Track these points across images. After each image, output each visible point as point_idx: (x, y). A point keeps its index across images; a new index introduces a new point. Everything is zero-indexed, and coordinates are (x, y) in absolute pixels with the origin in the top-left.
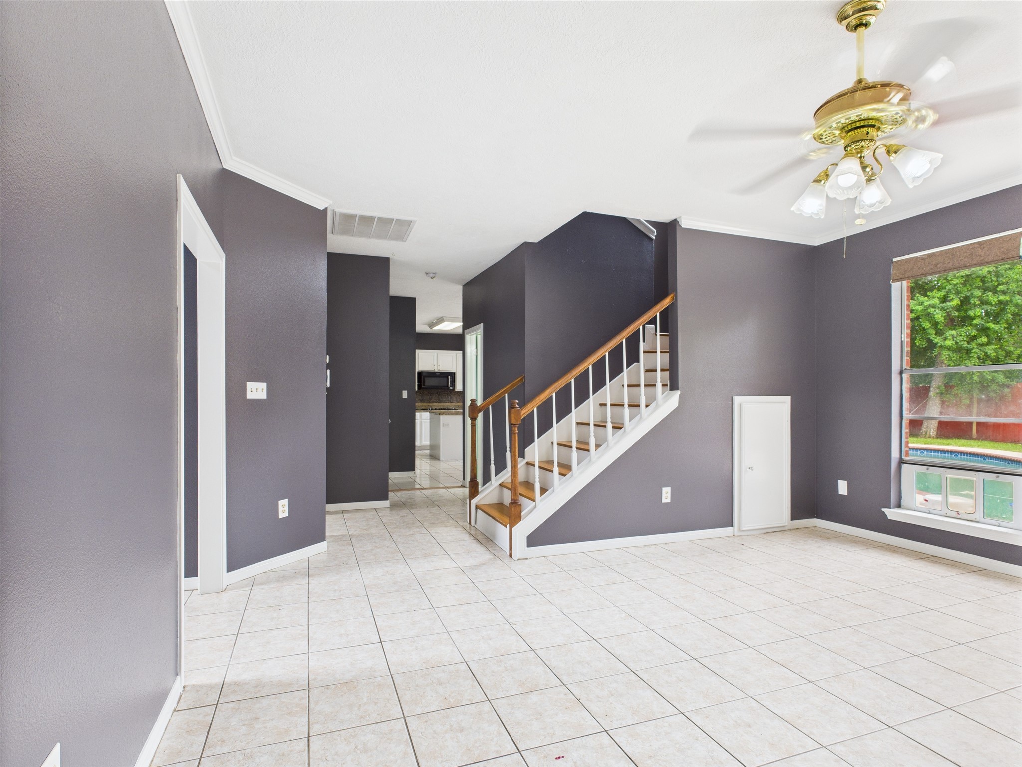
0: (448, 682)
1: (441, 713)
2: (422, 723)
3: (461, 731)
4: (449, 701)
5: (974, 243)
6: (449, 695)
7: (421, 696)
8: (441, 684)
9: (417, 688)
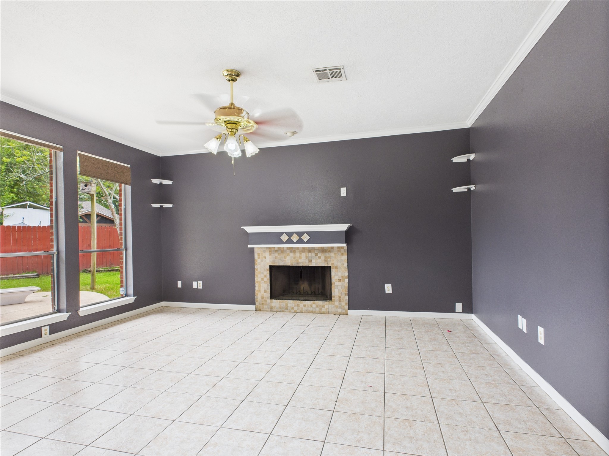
0: (405, 437)
1: (416, 418)
2: (428, 417)
3: (407, 407)
4: (408, 424)
6: (407, 427)
7: (426, 433)
8: (411, 437)
9: (428, 440)
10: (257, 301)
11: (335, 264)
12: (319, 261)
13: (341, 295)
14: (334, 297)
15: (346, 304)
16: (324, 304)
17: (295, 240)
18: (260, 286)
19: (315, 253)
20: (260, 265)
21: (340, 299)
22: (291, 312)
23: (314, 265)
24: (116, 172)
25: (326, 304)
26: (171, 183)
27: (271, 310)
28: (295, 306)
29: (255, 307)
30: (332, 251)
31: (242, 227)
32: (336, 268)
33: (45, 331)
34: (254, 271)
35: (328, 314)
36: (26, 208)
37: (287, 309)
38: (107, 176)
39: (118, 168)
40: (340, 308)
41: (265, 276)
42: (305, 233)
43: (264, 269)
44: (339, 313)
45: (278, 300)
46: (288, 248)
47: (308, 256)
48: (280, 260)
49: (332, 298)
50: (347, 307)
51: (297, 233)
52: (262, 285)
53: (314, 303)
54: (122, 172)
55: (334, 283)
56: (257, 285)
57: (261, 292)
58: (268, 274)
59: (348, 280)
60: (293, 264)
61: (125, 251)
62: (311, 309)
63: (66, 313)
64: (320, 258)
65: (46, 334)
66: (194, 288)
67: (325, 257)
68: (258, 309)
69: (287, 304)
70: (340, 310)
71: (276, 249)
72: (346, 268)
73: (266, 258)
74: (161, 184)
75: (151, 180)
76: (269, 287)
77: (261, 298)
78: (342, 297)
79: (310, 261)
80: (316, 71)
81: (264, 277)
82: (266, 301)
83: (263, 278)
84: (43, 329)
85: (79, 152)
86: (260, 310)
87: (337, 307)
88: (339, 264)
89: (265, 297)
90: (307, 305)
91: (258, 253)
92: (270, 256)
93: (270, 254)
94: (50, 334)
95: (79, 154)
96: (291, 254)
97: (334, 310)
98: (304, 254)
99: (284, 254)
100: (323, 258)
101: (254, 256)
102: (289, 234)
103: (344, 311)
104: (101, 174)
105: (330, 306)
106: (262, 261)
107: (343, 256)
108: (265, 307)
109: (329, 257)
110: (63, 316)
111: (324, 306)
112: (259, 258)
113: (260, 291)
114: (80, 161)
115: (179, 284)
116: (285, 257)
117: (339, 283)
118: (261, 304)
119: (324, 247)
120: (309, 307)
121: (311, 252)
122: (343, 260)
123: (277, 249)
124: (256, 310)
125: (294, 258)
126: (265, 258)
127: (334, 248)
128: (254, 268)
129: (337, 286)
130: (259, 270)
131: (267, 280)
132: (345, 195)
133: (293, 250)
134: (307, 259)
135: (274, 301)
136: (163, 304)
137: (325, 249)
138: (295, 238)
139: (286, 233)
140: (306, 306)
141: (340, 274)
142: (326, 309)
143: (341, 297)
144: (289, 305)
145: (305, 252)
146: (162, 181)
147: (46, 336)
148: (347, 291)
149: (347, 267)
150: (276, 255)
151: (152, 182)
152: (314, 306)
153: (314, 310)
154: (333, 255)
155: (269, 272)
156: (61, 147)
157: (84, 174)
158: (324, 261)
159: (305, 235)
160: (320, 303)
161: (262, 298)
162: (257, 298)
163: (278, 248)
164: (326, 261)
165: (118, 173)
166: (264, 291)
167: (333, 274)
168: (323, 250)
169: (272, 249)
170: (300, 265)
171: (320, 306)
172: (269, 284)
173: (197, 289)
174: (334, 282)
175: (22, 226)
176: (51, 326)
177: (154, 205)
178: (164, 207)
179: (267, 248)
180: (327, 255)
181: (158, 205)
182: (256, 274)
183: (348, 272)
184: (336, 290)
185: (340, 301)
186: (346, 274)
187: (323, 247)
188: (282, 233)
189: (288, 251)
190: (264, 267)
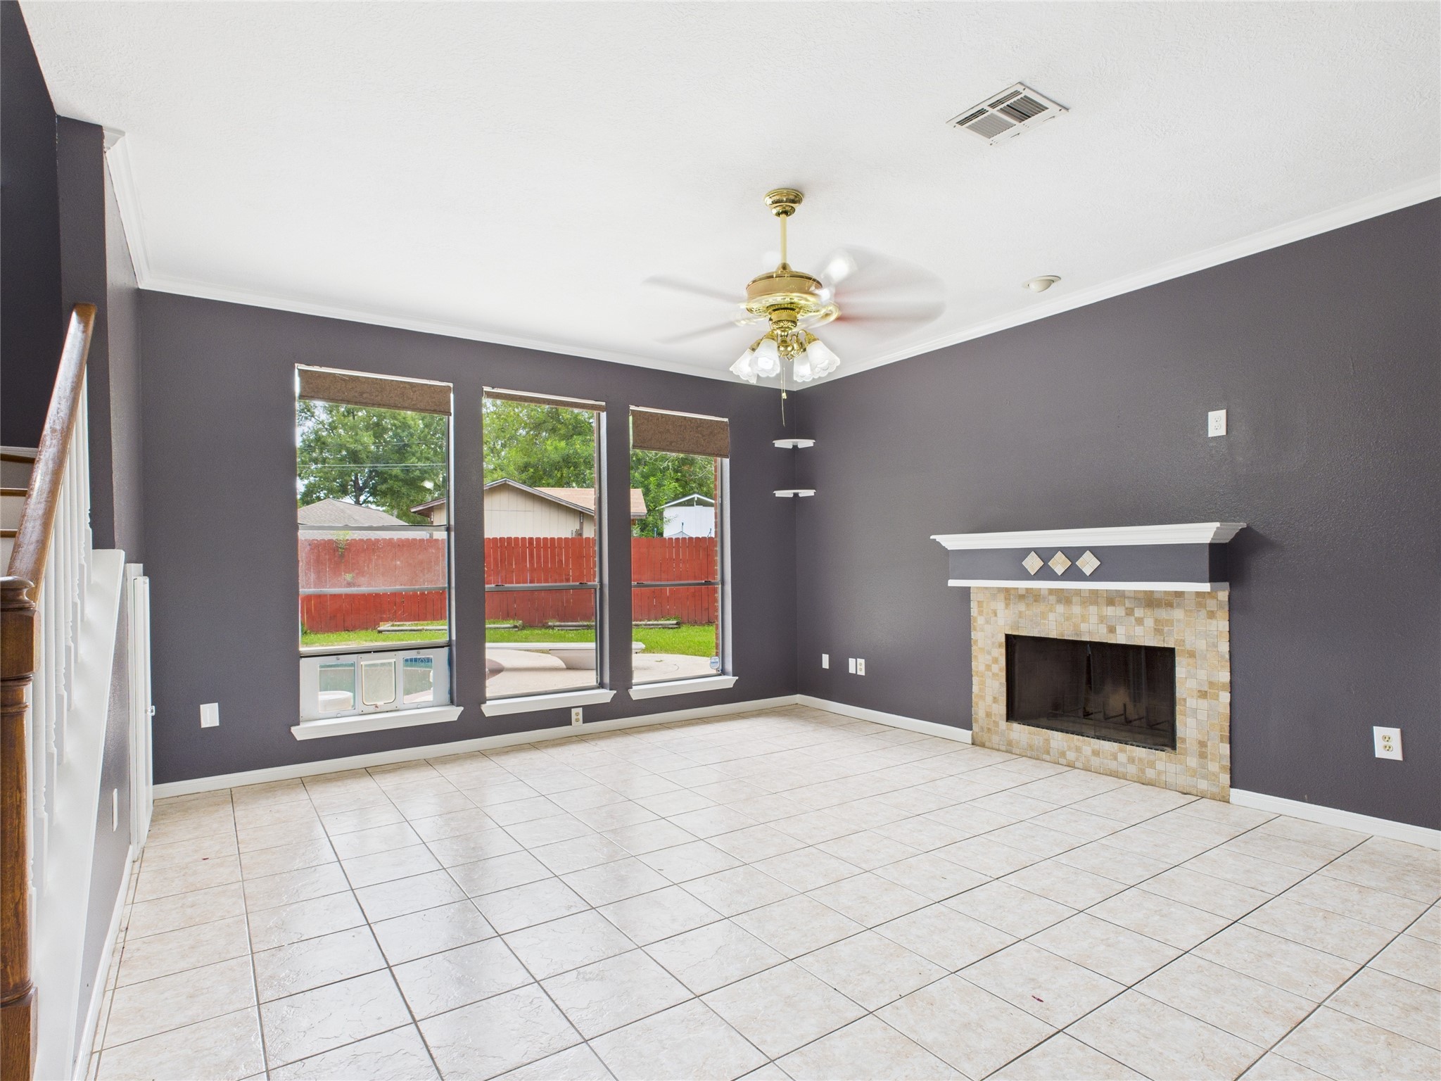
5: (405, 382)
10: (977, 721)
11: (1187, 642)
12: (1139, 631)
13: (1206, 738)
14: (1184, 741)
15: (1222, 768)
16: (1152, 757)
17: (1059, 570)
18: (982, 683)
19: (1127, 609)
20: (982, 631)
21: (1203, 750)
22: (1058, 764)
23: (1124, 643)
24: (700, 436)
25: (1161, 759)
26: (812, 445)
27: (1009, 749)
28: (1070, 748)
29: (972, 735)
30: (1179, 606)
31: (932, 537)
32: (1192, 654)
33: (577, 714)
34: (971, 646)
35: (1166, 788)
36: (693, 505)
37: (1048, 753)
38: (682, 446)
39: (703, 428)
40: (1204, 777)
41: (995, 661)
42: (1088, 551)
43: (993, 643)
44: (1201, 792)
45: (1026, 727)
46: (1051, 591)
47: (1105, 614)
48: (1032, 621)
49: (1178, 745)
50: (1225, 778)
51: (1067, 551)
52: (989, 682)
53: (1121, 751)
54: (711, 433)
55: (1185, 700)
56: (975, 680)
57: (984, 700)
58: (1001, 654)
59: (1229, 694)
60: (1063, 636)
61: (720, 586)
62: (1113, 765)
63: (608, 691)
64: (1140, 621)
65: (577, 720)
66: (850, 672)
67: (1157, 621)
68: (978, 743)
69: (1047, 741)
70: (1203, 785)
71: (1021, 592)
72: (1222, 657)
73: (998, 615)
74: (795, 447)
75: (774, 442)
76: (1004, 689)
77: (984, 716)
78: (1209, 744)
79: (1112, 630)
80: (961, 123)
81: (993, 663)
82: (996, 724)
83: (990, 666)
84: (574, 711)
85: (632, 407)
86: (983, 745)
87: (1194, 773)
88: (1201, 645)
89: (995, 714)
90: (1103, 752)
91: (978, 602)
92: (1006, 611)
93: (1007, 605)
94: (584, 722)
95: (633, 411)
96: (1060, 609)
97: (1183, 781)
98: (1093, 609)
99: (1041, 607)
100: (1149, 622)
101: (970, 608)
102: (1045, 554)
103: (1215, 790)
104: (671, 443)
105: (1172, 768)
106: (988, 622)
107: (1214, 622)
108: (995, 739)
109: (1170, 622)
110: (605, 696)
111: (1152, 765)
112: (981, 613)
113: (983, 698)
114: (634, 424)
115: (826, 662)
116: (1044, 615)
117: (1201, 701)
118: (985, 730)
119: (1152, 592)
120: (1106, 758)
121: (1114, 605)
122: (1215, 633)
123: (1024, 592)
124: (973, 744)
125: (1068, 619)
126: (996, 615)
127: (1186, 596)
128: (970, 639)
129: (1195, 711)
130: (980, 644)
131: (1000, 670)
132: (1223, 432)
133: (1064, 598)
134: (1102, 622)
135: (1016, 726)
136: (799, 698)
137: (1156, 596)
138: (1059, 564)
139: (1038, 551)
140: (1099, 752)
141: (1202, 674)
142: (1159, 773)
143: (1206, 746)
144: (1054, 744)
145: (1096, 603)
146: (797, 442)
147: (578, 725)
148: (1227, 729)
149: (1227, 656)
150: (1022, 607)
151: (776, 446)
152: (1122, 757)
153: (1121, 769)
154: (1182, 617)
155: (1003, 651)
156: (604, 404)
157: (641, 446)
158: (1153, 633)
159: (1088, 554)
160: (1140, 752)
161: (988, 715)
162: (976, 714)
163: (1027, 589)
164: (1158, 631)
165: (703, 436)
166: (991, 698)
167: (1180, 672)
168: (1151, 601)
169: (1012, 592)
170: (1083, 639)
171: (1140, 760)
172: (1004, 680)
173: (856, 675)
174: (1184, 696)
175: (681, 538)
176: (585, 708)
177: (779, 494)
178: (800, 495)
179: (1000, 590)
180: (1163, 614)
181: (788, 493)
182: (974, 653)
183: (1231, 672)
184: (1191, 722)
185: (1203, 756)
186: (1225, 677)
187: (1150, 591)
188: (1025, 552)
189: (1053, 598)
190: (993, 637)
